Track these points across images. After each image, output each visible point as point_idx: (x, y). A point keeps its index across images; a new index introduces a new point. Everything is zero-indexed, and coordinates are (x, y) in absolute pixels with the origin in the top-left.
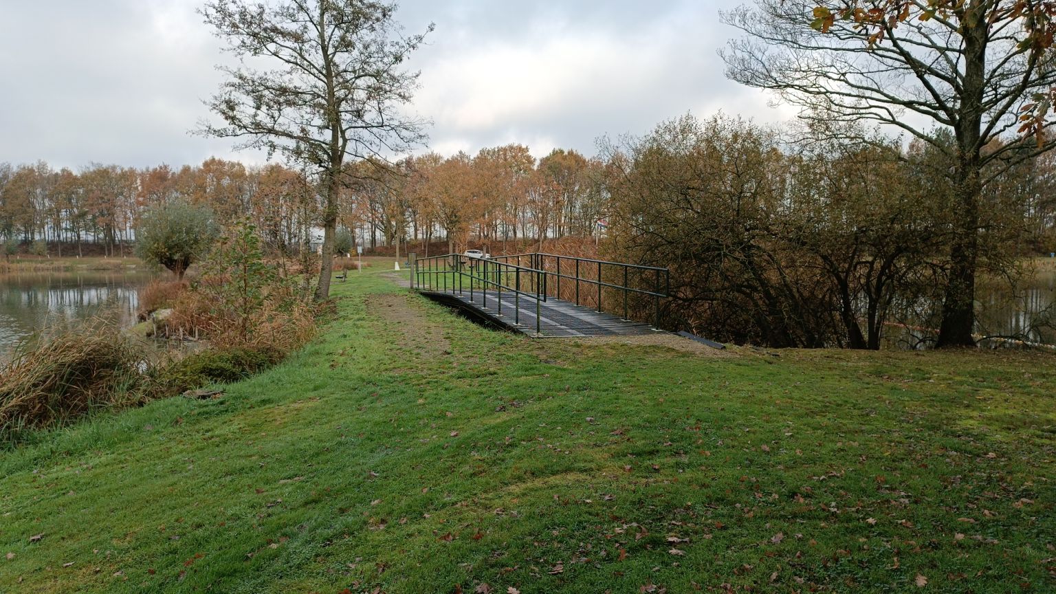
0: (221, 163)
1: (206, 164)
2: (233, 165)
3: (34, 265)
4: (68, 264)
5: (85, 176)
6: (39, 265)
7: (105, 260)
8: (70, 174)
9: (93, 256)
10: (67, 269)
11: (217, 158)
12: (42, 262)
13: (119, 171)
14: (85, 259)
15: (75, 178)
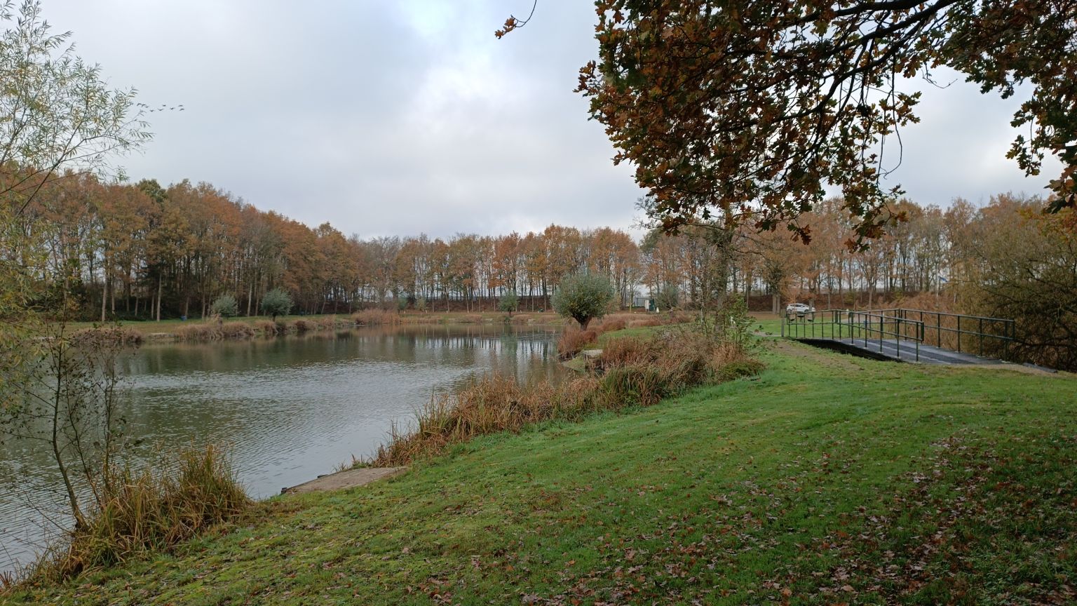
0: (560, 229)
1: (547, 231)
2: (569, 230)
3: (417, 318)
4: (442, 318)
5: (453, 244)
6: (421, 319)
7: (468, 315)
8: (442, 243)
9: (457, 311)
10: (441, 322)
11: (556, 225)
12: (423, 317)
13: (478, 239)
14: (453, 313)
15: (446, 247)
